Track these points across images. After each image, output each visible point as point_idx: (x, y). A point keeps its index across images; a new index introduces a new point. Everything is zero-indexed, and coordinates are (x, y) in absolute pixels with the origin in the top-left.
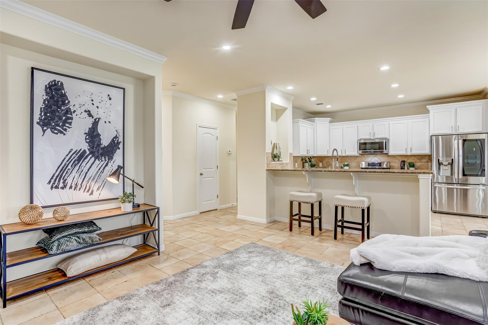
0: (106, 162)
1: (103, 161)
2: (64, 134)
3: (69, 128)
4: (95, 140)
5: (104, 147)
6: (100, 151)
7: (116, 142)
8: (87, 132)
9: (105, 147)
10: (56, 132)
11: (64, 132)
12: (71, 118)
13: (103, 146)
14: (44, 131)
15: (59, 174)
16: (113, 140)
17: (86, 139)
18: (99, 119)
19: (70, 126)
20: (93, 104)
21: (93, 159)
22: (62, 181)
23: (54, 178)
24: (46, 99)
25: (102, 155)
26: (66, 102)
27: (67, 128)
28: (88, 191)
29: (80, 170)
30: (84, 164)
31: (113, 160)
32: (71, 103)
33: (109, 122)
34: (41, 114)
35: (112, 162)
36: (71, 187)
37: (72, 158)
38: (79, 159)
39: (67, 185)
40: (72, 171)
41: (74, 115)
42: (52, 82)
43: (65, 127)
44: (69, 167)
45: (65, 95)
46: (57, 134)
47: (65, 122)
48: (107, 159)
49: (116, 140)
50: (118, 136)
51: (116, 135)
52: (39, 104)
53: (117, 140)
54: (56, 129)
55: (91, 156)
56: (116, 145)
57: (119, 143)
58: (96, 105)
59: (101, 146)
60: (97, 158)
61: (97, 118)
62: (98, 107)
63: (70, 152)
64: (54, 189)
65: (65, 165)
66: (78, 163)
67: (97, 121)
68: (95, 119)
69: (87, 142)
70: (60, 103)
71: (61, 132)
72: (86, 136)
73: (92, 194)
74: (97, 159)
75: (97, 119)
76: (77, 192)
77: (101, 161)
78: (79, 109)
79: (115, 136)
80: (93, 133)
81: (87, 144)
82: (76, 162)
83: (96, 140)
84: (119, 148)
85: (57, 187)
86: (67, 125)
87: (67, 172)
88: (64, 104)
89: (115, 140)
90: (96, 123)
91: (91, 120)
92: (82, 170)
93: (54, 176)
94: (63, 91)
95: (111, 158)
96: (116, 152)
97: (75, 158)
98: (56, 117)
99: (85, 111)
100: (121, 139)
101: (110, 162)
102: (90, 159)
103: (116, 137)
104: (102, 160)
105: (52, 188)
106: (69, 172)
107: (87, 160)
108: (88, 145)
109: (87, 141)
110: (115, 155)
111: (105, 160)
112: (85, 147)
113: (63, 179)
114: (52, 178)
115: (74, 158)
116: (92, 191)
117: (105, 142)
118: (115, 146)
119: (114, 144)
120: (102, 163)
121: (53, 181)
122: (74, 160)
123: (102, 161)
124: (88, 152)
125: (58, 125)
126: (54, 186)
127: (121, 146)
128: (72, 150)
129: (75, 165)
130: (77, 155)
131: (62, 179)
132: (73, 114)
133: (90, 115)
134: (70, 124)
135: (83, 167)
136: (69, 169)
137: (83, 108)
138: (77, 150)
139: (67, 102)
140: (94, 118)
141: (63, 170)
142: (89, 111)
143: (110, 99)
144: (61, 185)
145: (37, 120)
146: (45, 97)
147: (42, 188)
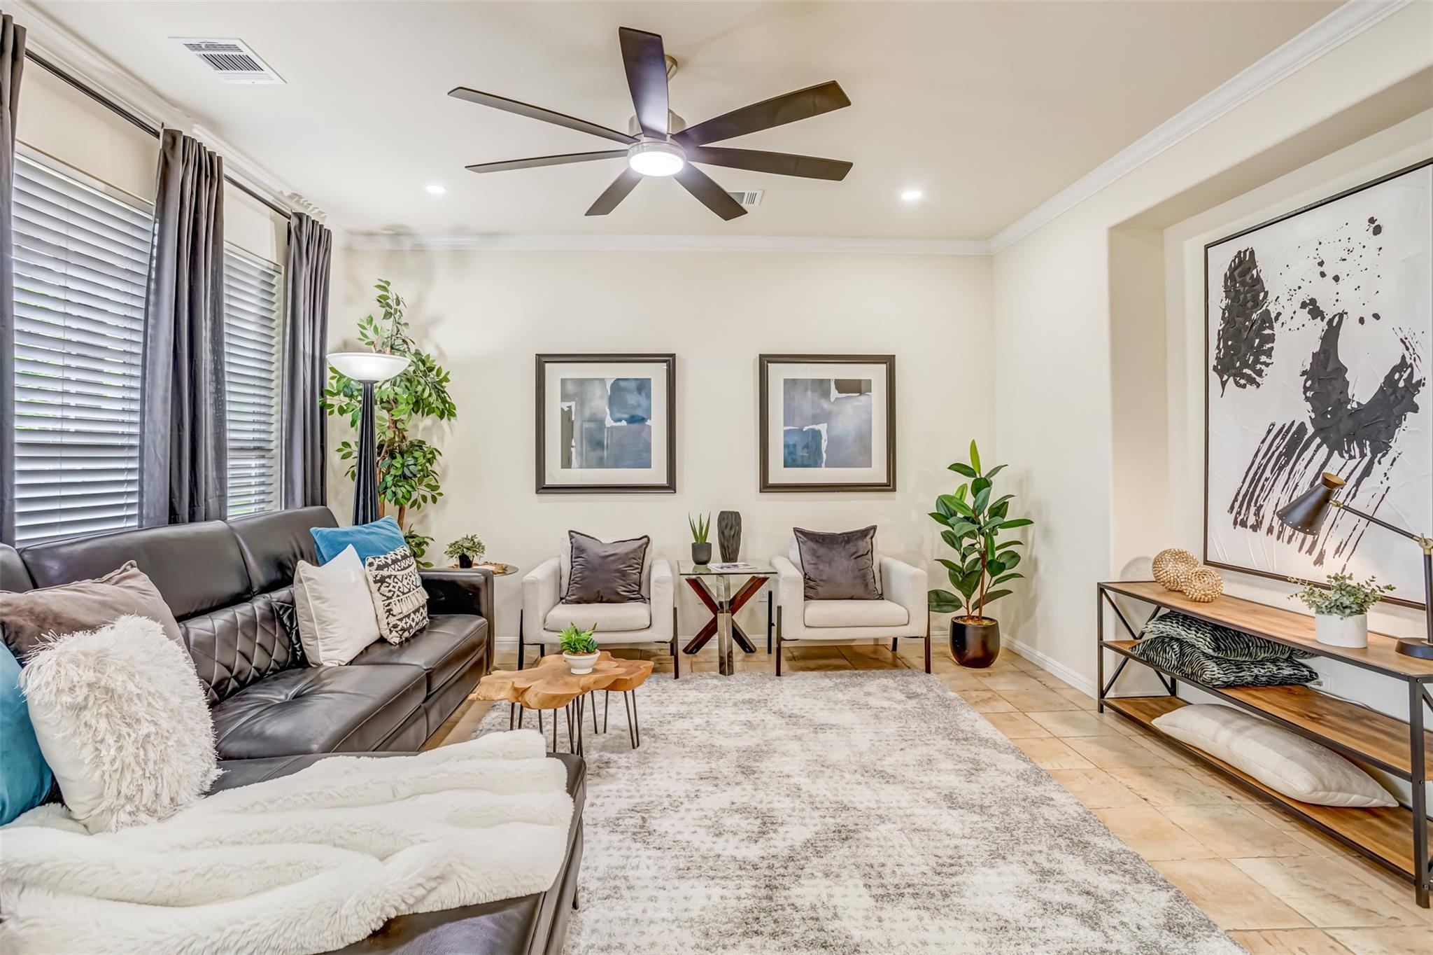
0: (1366, 460)
1: (1355, 457)
2: (1258, 386)
3: (1267, 365)
4: (1330, 388)
5: (1357, 411)
6: (1346, 425)
7: (1401, 384)
8: (1308, 367)
9: (1361, 408)
10: (1243, 382)
11: (1258, 379)
12: (1271, 338)
13: (1355, 405)
14: (1224, 384)
15: (1247, 491)
16: (1390, 380)
17: (1306, 389)
18: (1341, 316)
19: (1268, 361)
20: (1323, 275)
21: (1324, 450)
22: (1253, 509)
23: (1240, 498)
24: (1227, 306)
25: (1352, 436)
26: (1261, 298)
27: (1263, 367)
28: (1310, 551)
29: (1291, 483)
30: (1300, 466)
31: (1392, 454)
32: (1271, 298)
33: (1376, 316)
34: (1218, 347)
35: (1386, 461)
36: (1270, 530)
37: (1273, 448)
38: (1288, 453)
39: (1261, 522)
40: (1273, 486)
41: (1277, 325)
42: (1234, 261)
43: (1258, 367)
44: (1267, 474)
45: (1258, 280)
46: (1244, 386)
47: (1259, 352)
48: (1368, 451)
49: (1401, 376)
50: (1409, 361)
51: (1403, 357)
52: (1216, 324)
53: (1405, 376)
54: (1243, 376)
55: (1318, 440)
56: (1403, 397)
57: (1412, 388)
58: (1330, 275)
59: (1349, 407)
60: (1336, 446)
61: (1335, 316)
62: (1336, 279)
63: (1269, 431)
64: (1238, 526)
65: (1259, 468)
66: (1287, 463)
67: (1334, 325)
68: (1331, 321)
69: (1307, 399)
70: (1250, 304)
71: (1252, 381)
72: (1306, 381)
73: (1319, 561)
74: (1336, 452)
75: (1337, 319)
77: (1346, 456)
78: (1287, 304)
79: (1398, 361)
80: (1326, 368)
81: (1309, 406)
82: (1283, 460)
83: (1334, 388)
84: (1413, 409)
85: (1243, 524)
86: (1263, 359)
87: (1264, 485)
88: (1257, 304)
89: (1397, 376)
90: (1331, 337)
91: (1320, 326)
92: (1297, 485)
93: (1238, 494)
94: (1254, 272)
95: (1381, 447)
96: (1401, 423)
97: (1281, 449)
98: (1242, 345)
99: (1304, 305)
100: (1422, 372)
101: (1379, 462)
102: (1316, 451)
103: (1403, 365)
104: (1353, 453)
105: (1235, 523)
106: (1268, 485)
107: (1307, 455)
108: (1310, 408)
109: (1308, 394)
110: (1399, 434)
111: (1363, 455)
112: (1302, 413)
113: (1255, 506)
114: (1236, 500)
115: (1278, 448)
116: (1322, 555)
117: (1362, 389)
118: (1398, 402)
119: (1394, 393)
120: (1353, 463)
121: (1237, 505)
122: (1277, 454)
123: (1351, 457)
124: (1311, 430)
125: (1246, 364)
126: (1239, 520)
127: (1422, 398)
128: (1274, 425)
129: (1281, 469)
130: (1283, 439)
131: (1253, 504)
132: (1274, 324)
133: (1316, 312)
134: (1269, 353)
135: (1297, 476)
136: (1267, 480)
137: (1301, 296)
138: (1284, 426)
139: (1262, 295)
140: (1326, 320)
141: (1255, 481)
142: (1313, 301)
143: (1377, 230)
144: (1252, 520)
145: (1213, 362)
146: (1225, 302)
147: (1221, 518)
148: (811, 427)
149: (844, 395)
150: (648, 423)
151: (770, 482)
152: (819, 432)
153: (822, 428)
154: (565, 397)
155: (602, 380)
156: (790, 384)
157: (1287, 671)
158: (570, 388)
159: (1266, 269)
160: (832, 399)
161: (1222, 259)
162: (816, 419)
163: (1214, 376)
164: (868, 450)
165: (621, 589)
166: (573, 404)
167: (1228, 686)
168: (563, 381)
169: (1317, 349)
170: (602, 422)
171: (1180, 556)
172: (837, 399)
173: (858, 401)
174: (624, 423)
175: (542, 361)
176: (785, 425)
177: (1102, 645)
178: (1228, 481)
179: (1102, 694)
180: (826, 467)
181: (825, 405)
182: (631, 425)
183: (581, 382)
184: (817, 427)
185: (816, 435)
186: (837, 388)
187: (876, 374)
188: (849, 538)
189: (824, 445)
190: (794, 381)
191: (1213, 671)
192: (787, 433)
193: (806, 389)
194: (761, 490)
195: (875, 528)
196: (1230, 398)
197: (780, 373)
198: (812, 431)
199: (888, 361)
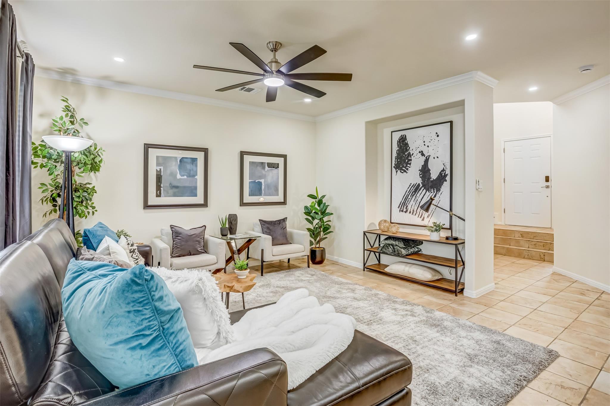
0: (435, 193)
1: (432, 193)
2: (407, 173)
3: (410, 167)
4: (426, 175)
5: (433, 181)
6: (430, 184)
7: (443, 175)
8: (421, 169)
9: (434, 180)
10: (402, 171)
11: (407, 171)
12: (411, 160)
13: (432, 179)
14: (397, 172)
15: (404, 202)
16: (440, 174)
17: (420, 175)
19: (410, 166)
20: (425, 145)
21: (425, 191)
22: (405, 207)
23: (401, 204)
24: (398, 150)
25: (432, 187)
26: (408, 149)
27: (408, 168)
28: (421, 217)
29: (416, 199)
30: (418, 195)
31: (441, 192)
32: (411, 149)
33: (438, 157)
34: (395, 161)
36: (410, 212)
37: (411, 190)
38: (415, 191)
39: (408, 210)
40: (411, 200)
41: (412, 157)
42: (400, 137)
43: (407, 167)
44: (409, 197)
45: (407, 144)
46: (403, 173)
47: (407, 163)
48: (435, 191)
49: (443, 173)
50: (445, 169)
51: (444, 168)
52: (395, 155)
53: (444, 173)
54: (403, 170)
55: (423, 188)
56: (443, 178)
57: (446, 176)
58: (426, 145)
59: (431, 180)
60: (428, 190)
61: (427, 156)
62: (428, 146)
63: (410, 185)
64: (401, 212)
65: (407, 195)
66: (415, 194)
67: (427, 158)
68: (427, 157)
69: (420, 177)
70: (405, 150)
71: (405, 171)
72: (420, 172)
73: (423, 220)
74: (428, 191)
75: (428, 157)
76: (413, 216)
77: (430, 192)
78: (415, 151)
79: (442, 169)
80: (425, 169)
82: (414, 193)
83: (427, 175)
84: (446, 181)
85: (402, 211)
86: (408, 165)
87: (408, 200)
88: (407, 150)
89: (442, 173)
90: (427, 161)
91: (424, 158)
92: (417, 200)
93: (401, 203)
94: (406, 141)
95: (438, 190)
96: (443, 184)
97: (413, 190)
98: (402, 161)
99: (420, 152)
100: (448, 172)
101: (438, 194)
102: (422, 191)
103: (443, 170)
104: (432, 192)
105: (400, 211)
106: (410, 200)
107: (420, 192)
108: (421, 179)
109: (421, 176)
110: (442, 187)
111: (434, 192)
112: (419, 181)
113: (406, 206)
114: (400, 204)
115: (412, 190)
116: (424, 218)
117: (434, 175)
118: (442, 179)
119: (441, 176)
120: (432, 194)
121: (400, 206)
122: (412, 192)
123: (431, 193)
124: (421, 185)
125: (403, 167)
126: (401, 210)
127: (448, 178)
128: (411, 184)
129: (413, 196)
130: (414, 187)
131: (405, 205)
132: (412, 156)
133: (423, 155)
134: (410, 164)
135: (418, 197)
136: (409, 199)
137: (419, 150)
138: (414, 184)
139: (408, 148)
140: (425, 157)
141: (406, 199)
142: (422, 152)
143: (438, 136)
144: (405, 210)
145: (393, 165)
146: (397, 148)
147: (396, 209)
148: (259, 180)
149: (270, 169)
150: (196, 177)
151: (244, 202)
152: (261, 182)
153: (262, 181)
154: (158, 164)
155: (176, 158)
156: (252, 163)
157: (417, 250)
158: (161, 160)
159: (409, 141)
160: (266, 170)
161: (397, 136)
162: (260, 177)
163: (394, 169)
164: (277, 190)
165: (199, 249)
166: (162, 168)
167: (407, 255)
168: (158, 157)
169: (423, 164)
170: (176, 176)
171: (385, 221)
172: (268, 170)
173: (275, 171)
174: (185, 177)
175: (147, 147)
176: (249, 180)
177: (364, 250)
178: (398, 199)
179: (364, 265)
180: (263, 196)
181: (264, 172)
182: (189, 178)
183: (166, 158)
185: (260, 184)
186: (268, 166)
187: (281, 161)
188: (280, 221)
189: (263, 187)
190: (253, 162)
191: (404, 252)
192: (250, 182)
193: (257, 166)
194: (241, 206)
195: (286, 218)
196: (398, 176)
197: (248, 159)
198: (259, 182)
199: (285, 157)
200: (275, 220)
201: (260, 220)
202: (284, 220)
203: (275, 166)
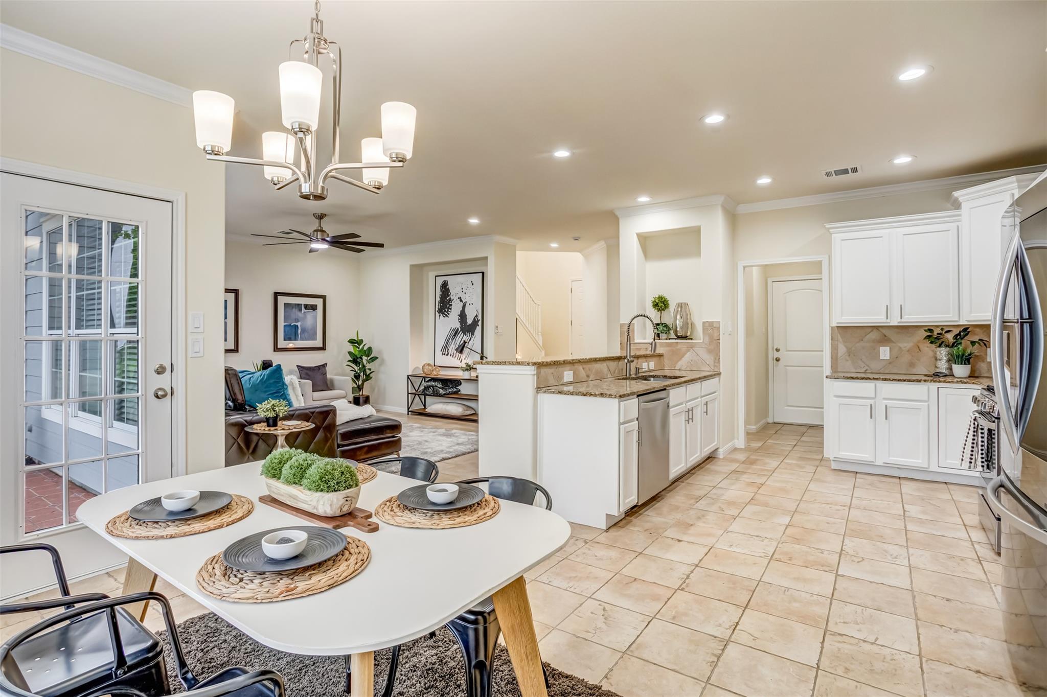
0: (470, 336)
3: (450, 312)
6: (467, 328)
7: (476, 320)
8: (459, 314)
9: (469, 325)
10: (445, 316)
12: (451, 305)
14: (440, 316)
15: (446, 345)
16: (474, 319)
17: (459, 319)
18: (466, 302)
20: (462, 292)
21: (463, 334)
22: (447, 350)
24: (441, 295)
25: (468, 331)
26: (449, 294)
28: (459, 359)
29: (456, 342)
30: (458, 338)
31: (475, 335)
32: (452, 295)
33: (472, 304)
34: (438, 305)
35: (474, 337)
36: (451, 355)
38: (455, 335)
39: (449, 353)
41: (453, 302)
42: (442, 282)
43: (448, 312)
44: (450, 341)
45: (448, 290)
47: (449, 308)
48: (470, 334)
50: (478, 315)
52: (438, 299)
53: (477, 318)
54: (445, 314)
55: (461, 332)
56: (477, 323)
57: (478, 321)
58: (464, 292)
59: (467, 324)
60: (465, 334)
61: (464, 303)
63: (451, 329)
65: (448, 340)
70: (446, 295)
71: (447, 316)
72: (459, 317)
73: (461, 362)
76: (453, 358)
78: (455, 297)
80: (463, 315)
81: (459, 323)
82: (454, 337)
83: (464, 320)
84: (478, 326)
85: (444, 354)
86: (450, 310)
88: (448, 296)
90: (464, 307)
91: (462, 304)
93: (443, 347)
94: (448, 286)
95: (473, 334)
96: (476, 328)
98: (444, 306)
99: (459, 298)
100: (480, 318)
101: (472, 337)
102: (461, 334)
103: (476, 316)
104: (468, 335)
105: (442, 354)
106: (450, 344)
107: (459, 335)
109: (459, 321)
110: (476, 331)
112: (458, 325)
115: (452, 334)
116: (462, 360)
117: (470, 321)
119: (475, 322)
120: (468, 337)
121: (443, 349)
122: (452, 336)
124: (460, 330)
125: (445, 311)
127: (480, 323)
128: (452, 327)
129: (453, 340)
130: (454, 331)
133: (461, 301)
134: (451, 309)
135: (457, 340)
137: (458, 296)
138: (454, 328)
141: (447, 343)
142: (460, 298)
143: (473, 284)
144: (446, 353)
145: (437, 309)
146: (441, 293)
147: (439, 353)
148: (295, 324)
149: (307, 311)
151: (278, 347)
152: (297, 326)
153: (299, 324)
156: (286, 305)
157: (455, 390)
159: (450, 286)
160: (303, 312)
161: (440, 281)
162: (297, 320)
163: (437, 313)
164: (316, 334)
167: (444, 394)
169: (461, 309)
171: (429, 365)
173: (313, 313)
176: (284, 322)
177: (408, 393)
178: (441, 343)
179: (408, 409)
180: (301, 340)
181: (300, 315)
184: (296, 324)
186: (304, 307)
187: (319, 302)
188: (319, 367)
189: (299, 331)
190: (288, 304)
191: (441, 391)
192: (285, 326)
193: (293, 308)
194: (275, 351)
195: (326, 364)
196: (441, 320)
197: (282, 300)
198: (295, 325)
199: (324, 298)
200: (313, 366)
201: (298, 366)
202: (324, 365)
203: (314, 308)
